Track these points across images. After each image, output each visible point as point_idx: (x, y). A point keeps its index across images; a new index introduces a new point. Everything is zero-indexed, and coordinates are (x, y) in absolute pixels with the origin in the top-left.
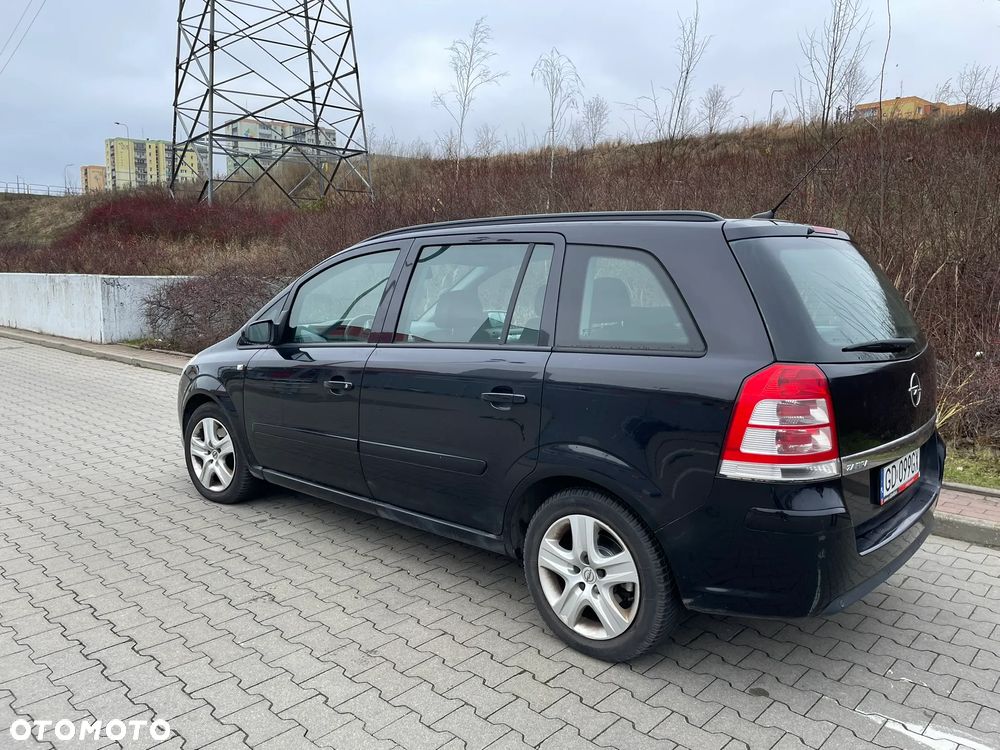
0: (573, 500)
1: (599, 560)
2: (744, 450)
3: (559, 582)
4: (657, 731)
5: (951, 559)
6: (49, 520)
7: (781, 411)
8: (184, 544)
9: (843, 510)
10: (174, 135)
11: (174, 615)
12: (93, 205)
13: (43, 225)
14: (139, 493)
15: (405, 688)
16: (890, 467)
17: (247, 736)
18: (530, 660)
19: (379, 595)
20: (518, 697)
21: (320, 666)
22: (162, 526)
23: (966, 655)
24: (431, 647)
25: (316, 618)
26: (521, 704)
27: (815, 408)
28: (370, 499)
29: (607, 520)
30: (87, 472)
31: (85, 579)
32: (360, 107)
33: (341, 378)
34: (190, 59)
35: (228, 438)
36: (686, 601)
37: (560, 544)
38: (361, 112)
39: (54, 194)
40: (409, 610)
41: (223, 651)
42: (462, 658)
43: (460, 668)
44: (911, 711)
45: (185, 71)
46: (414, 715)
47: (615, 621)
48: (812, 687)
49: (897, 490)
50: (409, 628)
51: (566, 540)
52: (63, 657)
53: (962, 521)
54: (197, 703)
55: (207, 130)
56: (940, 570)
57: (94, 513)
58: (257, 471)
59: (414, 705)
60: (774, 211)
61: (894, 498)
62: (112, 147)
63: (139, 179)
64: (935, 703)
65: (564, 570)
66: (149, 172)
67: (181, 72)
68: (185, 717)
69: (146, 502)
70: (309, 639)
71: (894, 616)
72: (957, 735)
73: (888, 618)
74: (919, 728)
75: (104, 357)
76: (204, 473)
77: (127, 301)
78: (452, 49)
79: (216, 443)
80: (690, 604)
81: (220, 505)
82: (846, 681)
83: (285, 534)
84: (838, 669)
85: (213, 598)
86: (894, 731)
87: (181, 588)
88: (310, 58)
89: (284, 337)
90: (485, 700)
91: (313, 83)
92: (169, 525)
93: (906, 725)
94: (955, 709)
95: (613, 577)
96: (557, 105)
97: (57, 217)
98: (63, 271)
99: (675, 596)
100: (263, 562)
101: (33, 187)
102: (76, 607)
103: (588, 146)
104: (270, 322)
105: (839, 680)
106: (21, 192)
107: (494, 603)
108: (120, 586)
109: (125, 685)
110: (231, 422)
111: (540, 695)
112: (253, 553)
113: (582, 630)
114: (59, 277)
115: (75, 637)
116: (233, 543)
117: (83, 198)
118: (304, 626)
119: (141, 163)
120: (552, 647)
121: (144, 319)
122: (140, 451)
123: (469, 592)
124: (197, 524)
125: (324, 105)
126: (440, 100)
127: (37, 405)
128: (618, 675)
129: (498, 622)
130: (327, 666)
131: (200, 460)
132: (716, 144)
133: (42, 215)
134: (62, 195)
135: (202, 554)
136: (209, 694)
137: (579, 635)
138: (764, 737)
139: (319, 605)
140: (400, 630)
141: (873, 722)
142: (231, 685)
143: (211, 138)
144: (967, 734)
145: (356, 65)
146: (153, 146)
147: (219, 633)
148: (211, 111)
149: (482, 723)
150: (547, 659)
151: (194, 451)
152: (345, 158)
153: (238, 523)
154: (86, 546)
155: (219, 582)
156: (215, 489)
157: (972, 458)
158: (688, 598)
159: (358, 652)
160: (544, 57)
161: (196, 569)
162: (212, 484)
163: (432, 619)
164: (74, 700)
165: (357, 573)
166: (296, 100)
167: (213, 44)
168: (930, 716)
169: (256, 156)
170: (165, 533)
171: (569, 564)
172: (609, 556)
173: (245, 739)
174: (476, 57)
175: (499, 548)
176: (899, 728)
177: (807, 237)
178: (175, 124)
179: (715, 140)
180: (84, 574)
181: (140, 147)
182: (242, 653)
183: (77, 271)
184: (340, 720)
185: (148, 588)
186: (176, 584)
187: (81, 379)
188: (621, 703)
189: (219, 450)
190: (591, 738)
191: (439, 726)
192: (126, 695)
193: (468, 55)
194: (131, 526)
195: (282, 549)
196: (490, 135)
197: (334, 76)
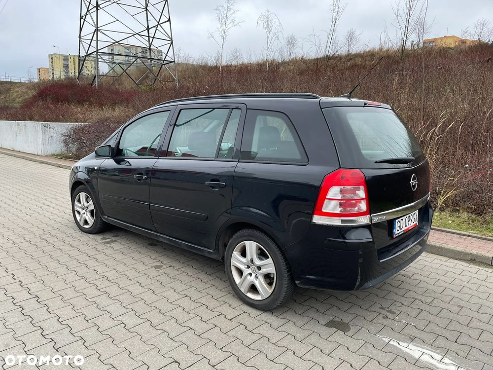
0: (246, 234)
1: (258, 262)
2: (324, 210)
3: (240, 272)
4: (279, 342)
5: (438, 265)
6: (6, 240)
7: (341, 192)
8: (68, 252)
9: (371, 240)
10: (79, 52)
11: (59, 286)
12: (42, 87)
13: (17, 97)
14: (50, 228)
15: (163, 321)
16: (400, 220)
17: (85, 341)
18: (225, 310)
19: (158, 278)
20: (216, 326)
21: (125, 310)
22: (58, 244)
23: (435, 311)
24: (179, 302)
25: (126, 288)
26: (217, 329)
27: (359, 190)
28: (156, 232)
29: (261, 243)
30: (27, 218)
31: (19, 268)
32: (171, 39)
33: (141, 174)
34: (86, 14)
35: (91, 202)
36: (297, 282)
37: (241, 255)
38: (172, 41)
39: (22, 82)
40: (171, 285)
41: (80, 302)
42: (192, 308)
43: (191, 312)
44: (403, 336)
45: (84, 20)
46: (166, 333)
47: (265, 291)
48: (358, 324)
49: (404, 231)
50: (170, 294)
51: (243, 253)
52: (4, 304)
53: (446, 247)
54: (63, 326)
55: (95, 50)
56: (432, 270)
57: (27, 237)
58: (105, 218)
59: (167, 329)
60: (350, 94)
61: (401, 235)
62: (52, 58)
63: (65, 74)
64: (415, 332)
65: (242, 267)
66: (70, 71)
67: (82, 20)
68: (57, 333)
69: (53, 232)
70: (121, 298)
71: (404, 291)
72: (424, 348)
73: (401, 292)
74: (405, 345)
75: (43, 163)
76: (81, 219)
77: (55, 135)
78: (216, 9)
79: (86, 204)
80: (299, 284)
81: (89, 235)
82: (375, 321)
83: (118, 248)
84: (371, 316)
85: (79, 278)
86: (393, 345)
87: (64, 273)
88: (147, 14)
89: (117, 154)
90: (200, 327)
91: (148, 26)
92: (63, 244)
93: (400, 343)
94: (424, 336)
95: (264, 270)
96: (270, 39)
97: (24, 93)
98: (25, 120)
99: (292, 279)
100: (106, 262)
101: (13, 78)
102: (13, 281)
103: (287, 59)
104: (110, 146)
105: (371, 321)
106: (8, 80)
107: (213, 282)
108: (35, 272)
109: (31, 317)
110: (93, 194)
111: (226, 325)
112: (100, 257)
113: (250, 295)
114: (22, 123)
115: (11, 295)
116: (92, 252)
117: (37, 83)
118: (119, 291)
119: (66, 66)
120: (236, 303)
121: (63, 144)
122: (54, 208)
123: (201, 277)
124: (76, 243)
125: (153, 38)
126: (211, 36)
127: (7, 185)
128: (266, 316)
129: (213, 291)
130: (128, 310)
131: (79, 213)
132: (351, 59)
133: (17, 92)
134: (27, 82)
135: (77, 257)
136: (70, 323)
137: (249, 298)
138: (330, 346)
139: (129, 282)
140: (165, 294)
141: (384, 341)
142: (81, 319)
143: (97, 54)
144: (428, 348)
145: (169, 17)
146: (72, 58)
147: (79, 294)
148: (97, 41)
149: (197, 337)
150: (233, 308)
151: (76, 208)
152: (164, 65)
153: (96, 243)
154: (21, 253)
155: (82, 271)
156: (86, 227)
157: (457, 217)
158: (298, 280)
159: (144, 304)
160: (264, 14)
161: (73, 264)
162: (85, 224)
163: (182, 289)
164: (6, 324)
165: (149, 267)
166: (139, 35)
167: (98, 6)
168: (412, 339)
169: (120, 63)
170: (60, 247)
171: (245, 264)
172: (263, 260)
173: (84, 343)
174: (229, 13)
175: (214, 256)
176: (396, 344)
177: (364, 107)
178: (80, 47)
179: (349, 57)
180: (19, 265)
181: (66, 58)
182: (89, 303)
183: (31, 120)
184: (130, 335)
185: (48, 273)
186: (62, 271)
187: (30, 173)
188: (265, 330)
189: (88, 208)
190: (247, 345)
191: (176, 339)
192: (31, 322)
193: (225, 12)
194: (45, 243)
195: (115, 256)
196: (238, 54)
197: (158, 23)
